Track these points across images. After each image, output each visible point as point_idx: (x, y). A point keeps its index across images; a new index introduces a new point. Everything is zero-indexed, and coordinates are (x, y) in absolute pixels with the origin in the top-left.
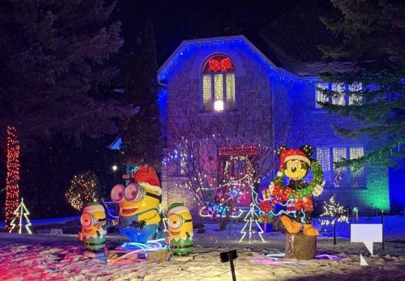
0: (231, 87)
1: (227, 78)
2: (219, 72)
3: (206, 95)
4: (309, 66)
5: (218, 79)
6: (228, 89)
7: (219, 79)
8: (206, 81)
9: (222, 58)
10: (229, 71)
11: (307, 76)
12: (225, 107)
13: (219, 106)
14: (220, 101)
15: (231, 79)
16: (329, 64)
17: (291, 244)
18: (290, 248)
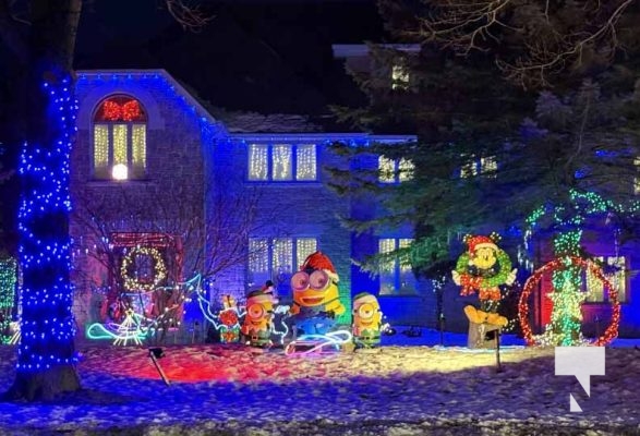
0: (139, 145)
1: (134, 131)
2: (120, 121)
3: (100, 155)
4: (241, 117)
5: (118, 132)
6: (135, 149)
7: (120, 132)
8: (100, 134)
9: (126, 100)
10: (136, 120)
11: (239, 132)
12: (129, 175)
13: (120, 173)
14: (122, 165)
15: (140, 134)
16: (270, 117)
17: (479, 334)
18: (479, 338)
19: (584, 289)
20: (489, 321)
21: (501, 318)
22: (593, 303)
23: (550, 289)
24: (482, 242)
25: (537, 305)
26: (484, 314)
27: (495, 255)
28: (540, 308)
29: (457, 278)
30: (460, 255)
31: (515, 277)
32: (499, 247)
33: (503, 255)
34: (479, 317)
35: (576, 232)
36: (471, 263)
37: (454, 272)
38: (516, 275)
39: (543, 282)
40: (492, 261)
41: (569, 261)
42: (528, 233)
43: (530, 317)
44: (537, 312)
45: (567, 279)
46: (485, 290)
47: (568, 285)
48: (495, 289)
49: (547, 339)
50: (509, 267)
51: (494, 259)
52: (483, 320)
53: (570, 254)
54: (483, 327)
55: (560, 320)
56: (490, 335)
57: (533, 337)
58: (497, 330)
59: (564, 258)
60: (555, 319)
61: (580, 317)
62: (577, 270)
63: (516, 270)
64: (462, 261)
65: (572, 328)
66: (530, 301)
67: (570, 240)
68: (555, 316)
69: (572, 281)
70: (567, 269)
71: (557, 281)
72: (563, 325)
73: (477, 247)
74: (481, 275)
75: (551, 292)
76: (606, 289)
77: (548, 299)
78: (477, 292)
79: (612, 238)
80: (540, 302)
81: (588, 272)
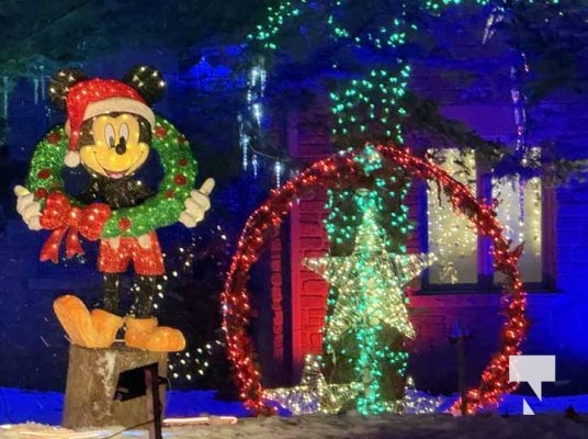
17: (99, 380)
18: (97, 396)
19: (420, 243)
20: (132, 340)
21: (166, 332)
22: (448, 289)
23: (319, 246)
24: (106, 96)
25: (277, 298)
26: (113, 322)
27: (146, 136)
28: (287, 305)
29: (29, 208)
30: (42, 137)
31: (207, 205)
32: (159, 114)
33: (170, 139)
34: (100, 329)
35: (395, 71)
36: (72, 160)
37: (20, 190)
38: (213, 196)
39: (295, 226)
40: (137, 155)
41: (372, 157)
42: (258, 74)
43: (255, 331)
44: (279, 321)
45: (368, 215)
46: (115, 244)
47: (370, 233)
48: (146, 242)
49: (308, 399)
50: (190, 175)
51: (144, 147)
52: (109, 337)
53: (378, 139)
54: (111, 359)
55: (349, 339)
56: (132, 383)
57: (269, 395)
58: (154, 367)
59: (359, 148)
60: (333, 336)
61: (409, 330)
62: (398, 187)
63: (209, 184)
64: (46, 155)
65: (384, 363)
66: (256, 282)
67: (375, 95)
68: (335, 327)
69: (384, 220)
70: (368, 182)
71: (338, 221)
72: (356, 357)
73: (91, 111)
74: (102, 199)
75: (320, 253)
76: (485, 242)
77: (314, 279)
78: (92, 249)
79: (505, 84)
80: (287, 289)
81: (433, 194)
